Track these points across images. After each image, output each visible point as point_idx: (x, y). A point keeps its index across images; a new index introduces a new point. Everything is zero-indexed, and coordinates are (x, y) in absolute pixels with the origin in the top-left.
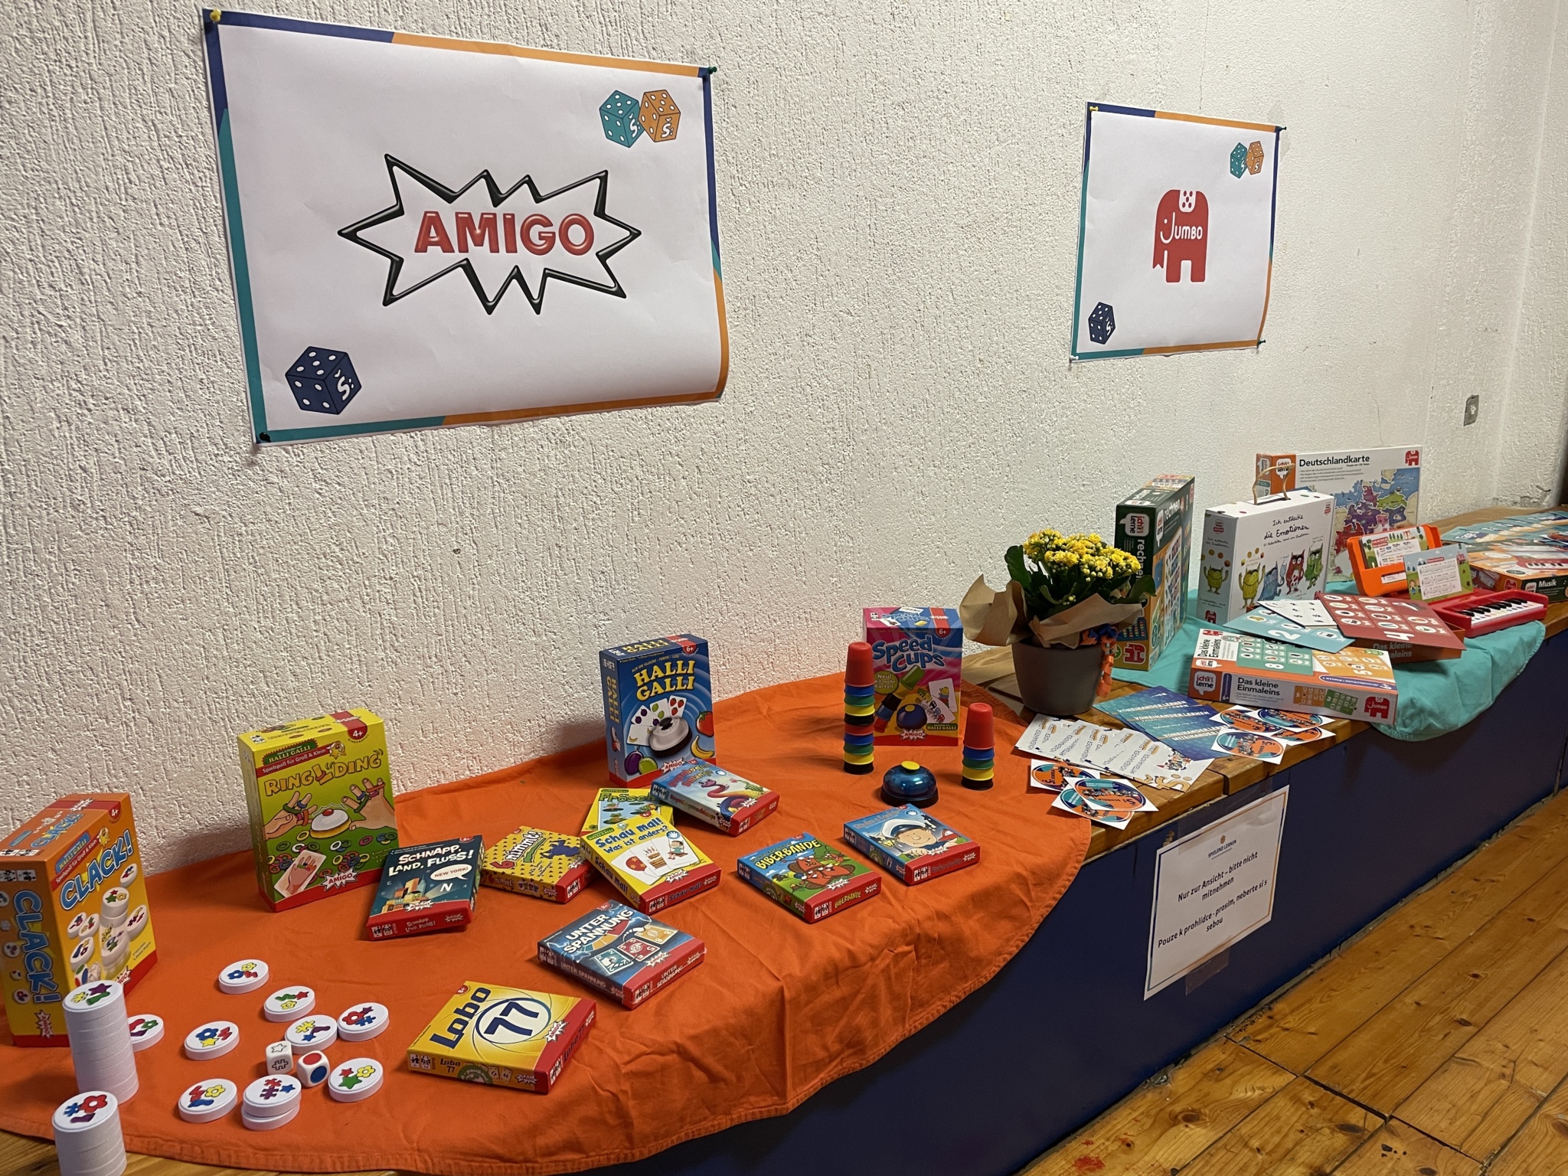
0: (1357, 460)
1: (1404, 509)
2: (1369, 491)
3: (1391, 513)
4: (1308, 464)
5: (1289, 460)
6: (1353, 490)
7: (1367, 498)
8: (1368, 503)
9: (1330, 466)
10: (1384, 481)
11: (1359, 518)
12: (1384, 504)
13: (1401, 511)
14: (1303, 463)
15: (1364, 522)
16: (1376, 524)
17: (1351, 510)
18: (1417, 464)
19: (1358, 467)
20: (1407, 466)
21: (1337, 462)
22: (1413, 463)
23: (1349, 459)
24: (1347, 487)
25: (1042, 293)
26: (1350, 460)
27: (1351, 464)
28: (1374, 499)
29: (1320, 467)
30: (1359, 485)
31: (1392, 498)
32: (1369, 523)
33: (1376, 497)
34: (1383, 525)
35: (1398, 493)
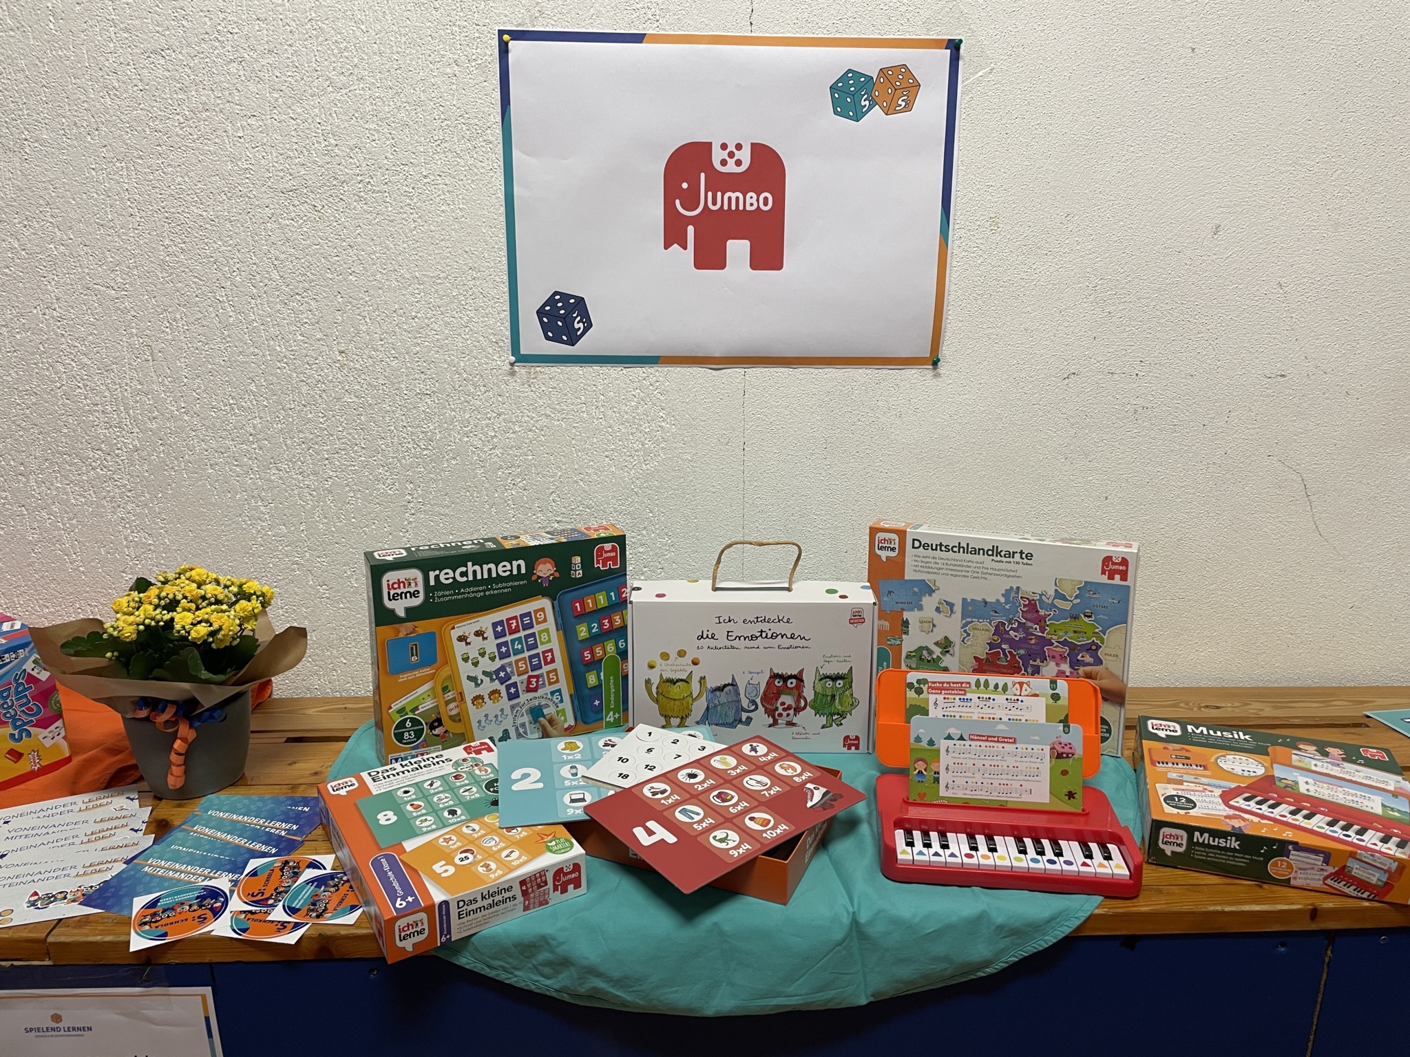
0: (1010, 555)
1: (1098, 647)
2: (1032, 606)
3: (1074, 648)
4: (925, 546)
5: (894, 536)
6: (1003, 600)
7: (1029, 616)
8: (1029, 624)
9: (961, 555)
10: (1058, 595)
11: (1014, 644)
12: (1059, 632)
13: (1093, 649)
14: (917, 544)
15: (1022, 652)
16: (1044, 659)
17: (999, 630)
18: (1124, 578)
19: (1013, 566)
20: (1104, 579)
21: (976, 551)
22: (1117, 577)
23: (995, 551)
24: (992, 591)
25: (442, 275)
26: (999, 553)
27: (999, 558)
28: (1040, 621)
29: (944, 555)
30: (1013, 594)
31: (1075, 625)
32: (1031, 655)
33: (1044, 618)
34: (1057, 664)
35: (1086, 620)
